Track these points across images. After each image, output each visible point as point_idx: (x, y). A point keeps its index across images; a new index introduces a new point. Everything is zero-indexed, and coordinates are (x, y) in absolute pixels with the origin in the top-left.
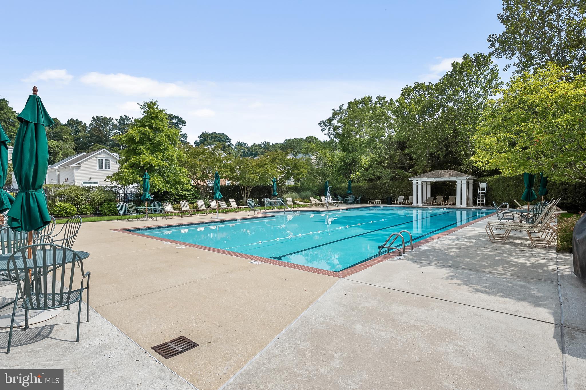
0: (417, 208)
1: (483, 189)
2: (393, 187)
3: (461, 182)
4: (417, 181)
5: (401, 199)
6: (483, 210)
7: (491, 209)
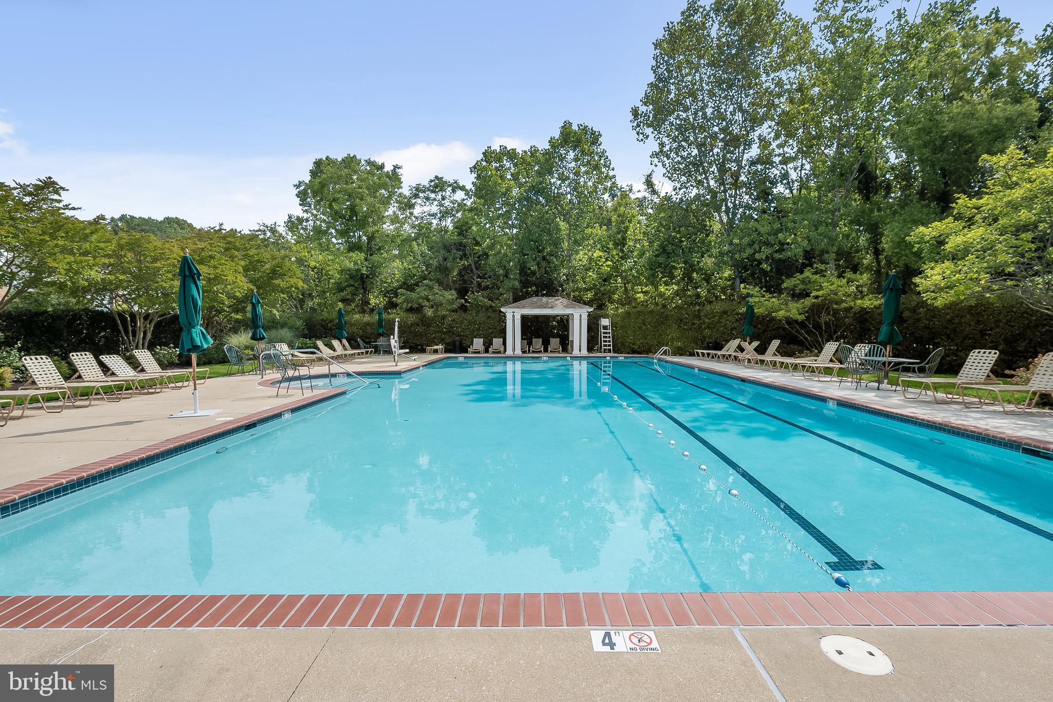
0: (514, 358)
1: (605, 328)
2: (462, 322)
3: (581, 315)
4: (514, 312)
5: (478, 343)
6: (621, 358)
7: (631, 357)
